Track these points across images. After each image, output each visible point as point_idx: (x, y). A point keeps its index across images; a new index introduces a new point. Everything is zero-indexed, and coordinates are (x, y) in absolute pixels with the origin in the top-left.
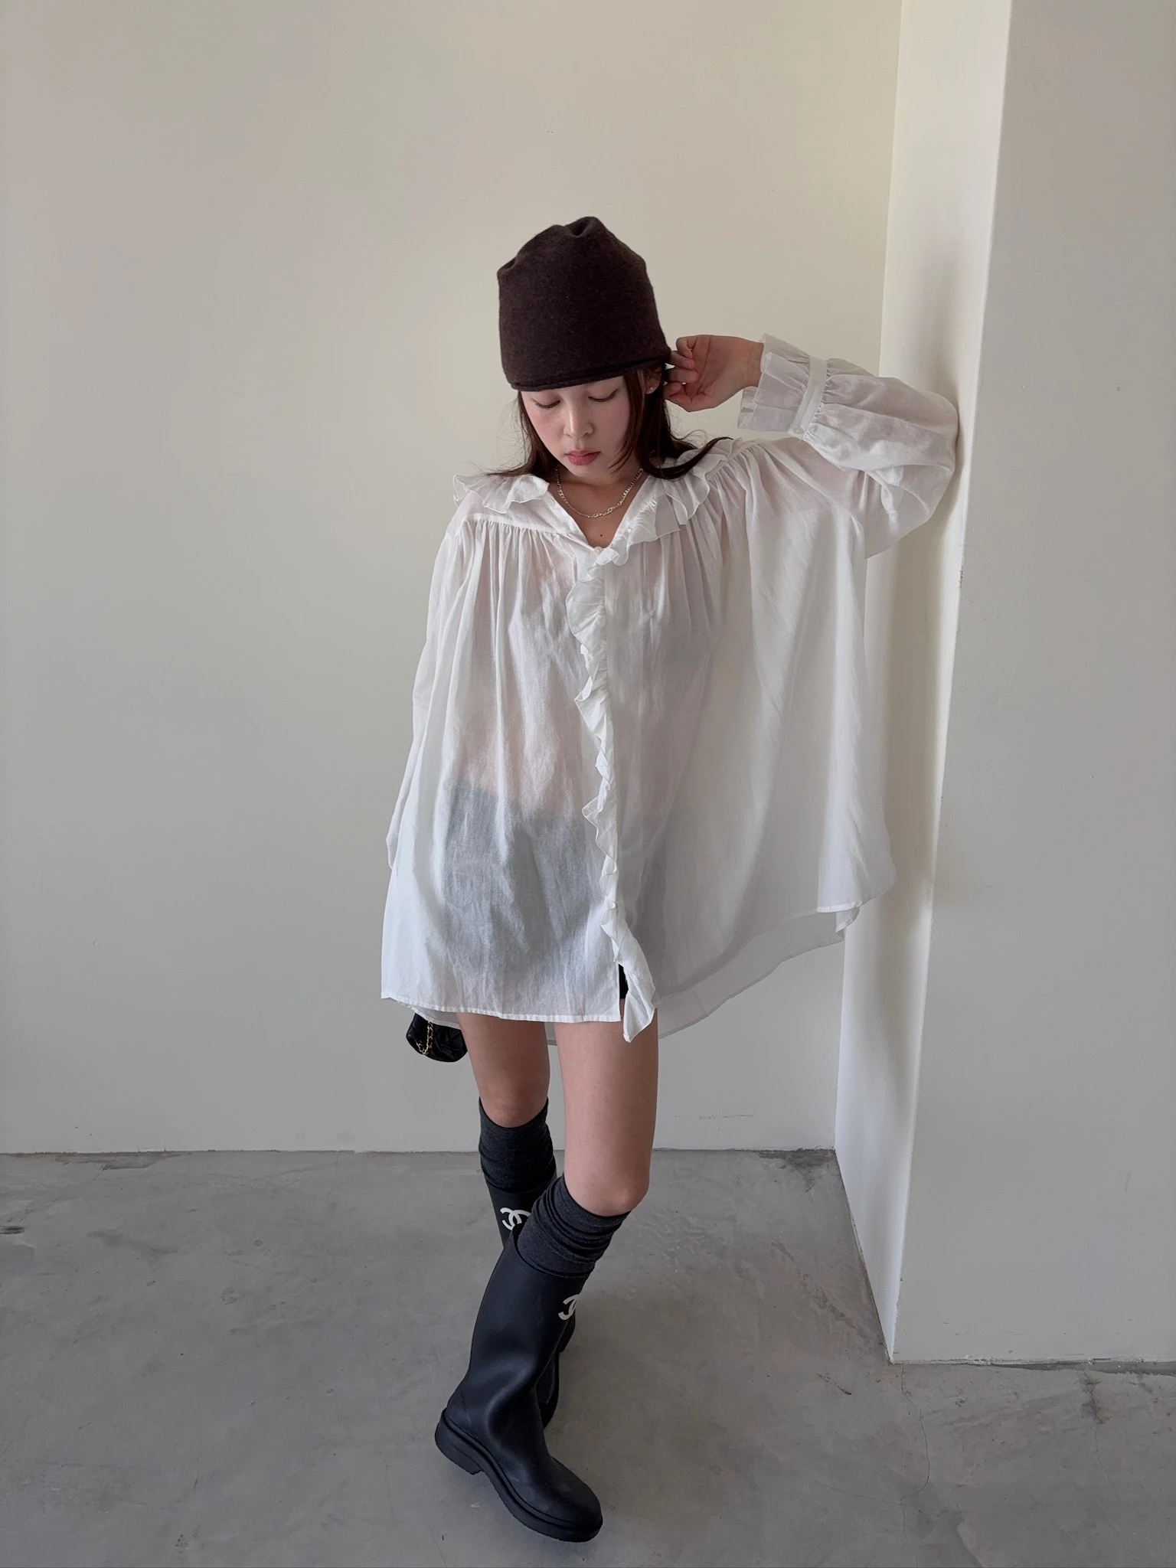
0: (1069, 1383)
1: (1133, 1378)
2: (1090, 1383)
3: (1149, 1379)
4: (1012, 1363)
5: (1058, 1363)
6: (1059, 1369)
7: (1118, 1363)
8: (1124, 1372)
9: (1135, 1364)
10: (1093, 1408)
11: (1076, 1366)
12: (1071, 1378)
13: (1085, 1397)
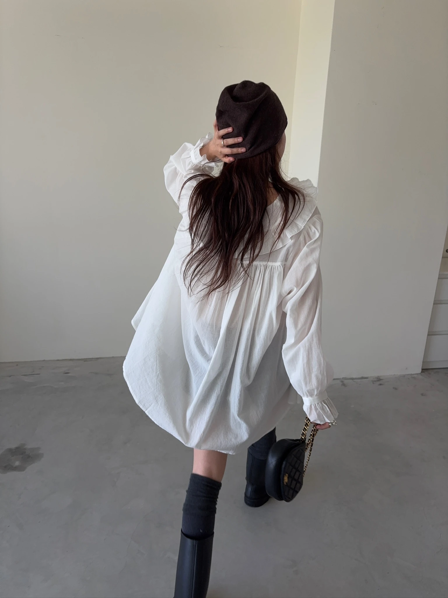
3: (354, 380)
7: (348, 378)
9: (352, 378)
10: (344, 386)
11: (340, 379)
12: (338, 381)
13: (342, 384)
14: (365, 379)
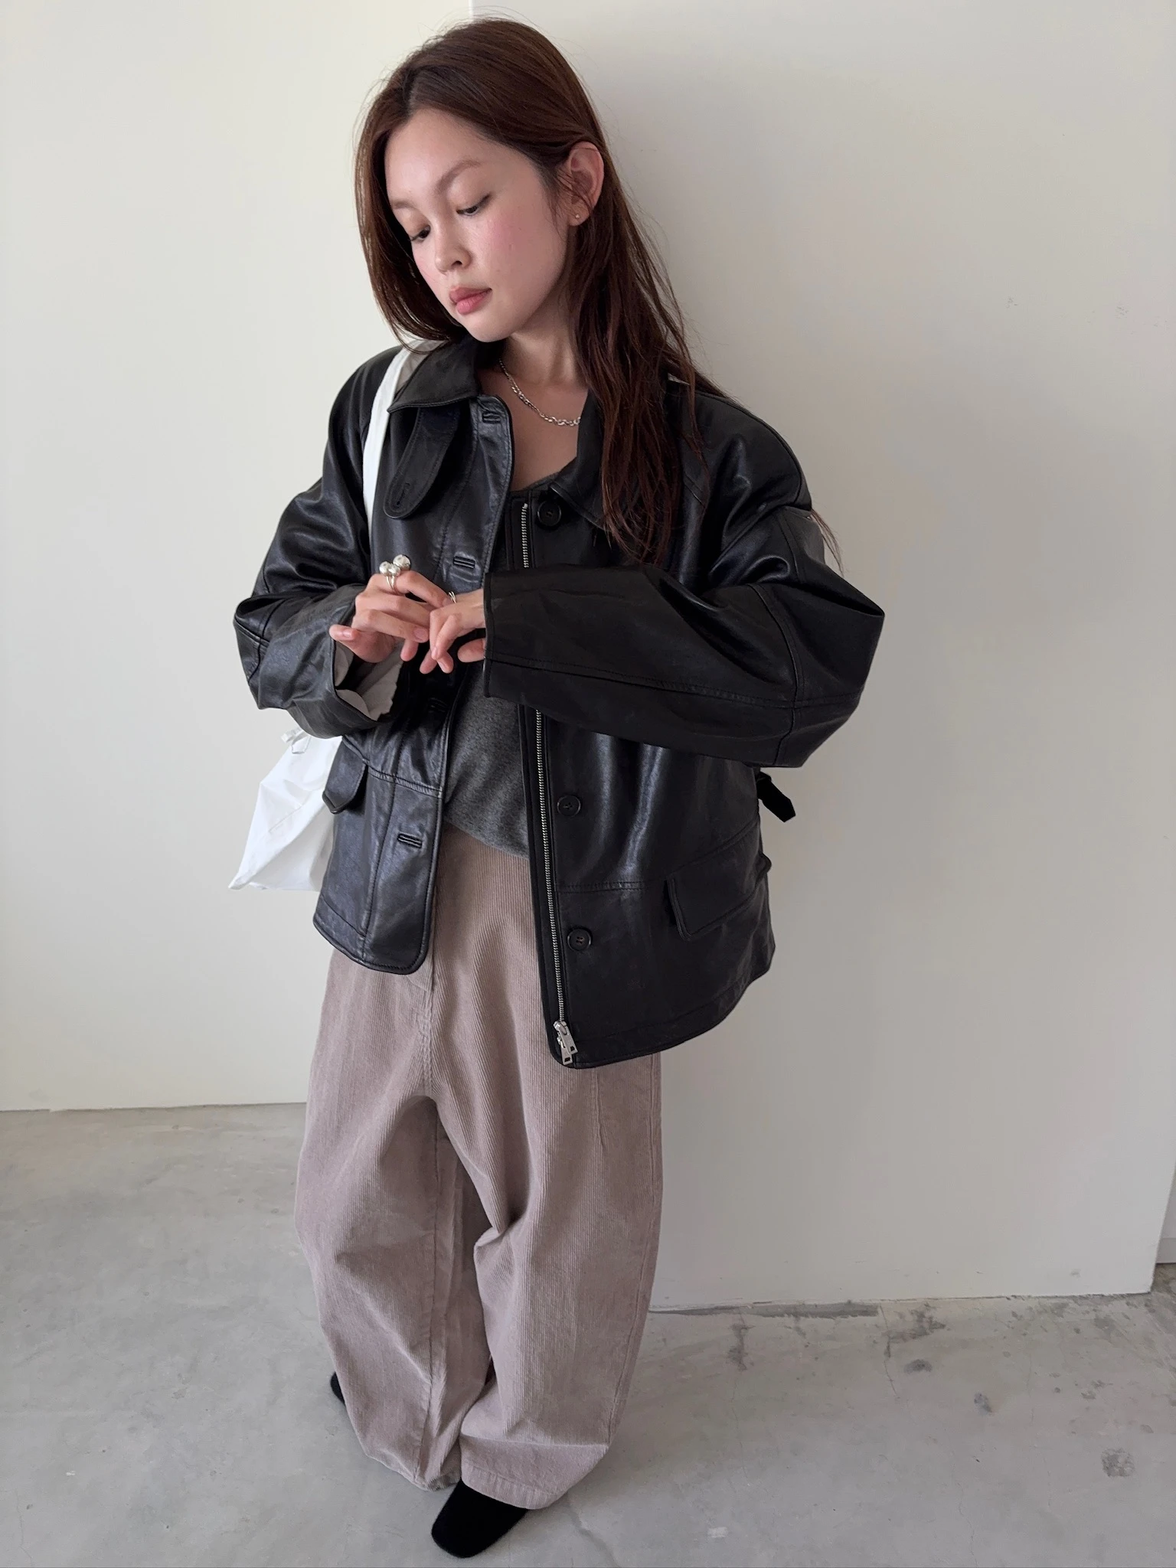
0: (721, 1328)
1: (789, 1321)
2: (740, 1330)
3: (805, 1323)
4: (669, 1310)
5: (717, 1308)
6: (716, 1314)
7: (779, 1306)
8: (782, 1316)
9: (795, 1307)
10: (737, 1355)
11: (734, 1311)
12: (725, 1321)
13: (734, 1342)
14: (861, 1319)
